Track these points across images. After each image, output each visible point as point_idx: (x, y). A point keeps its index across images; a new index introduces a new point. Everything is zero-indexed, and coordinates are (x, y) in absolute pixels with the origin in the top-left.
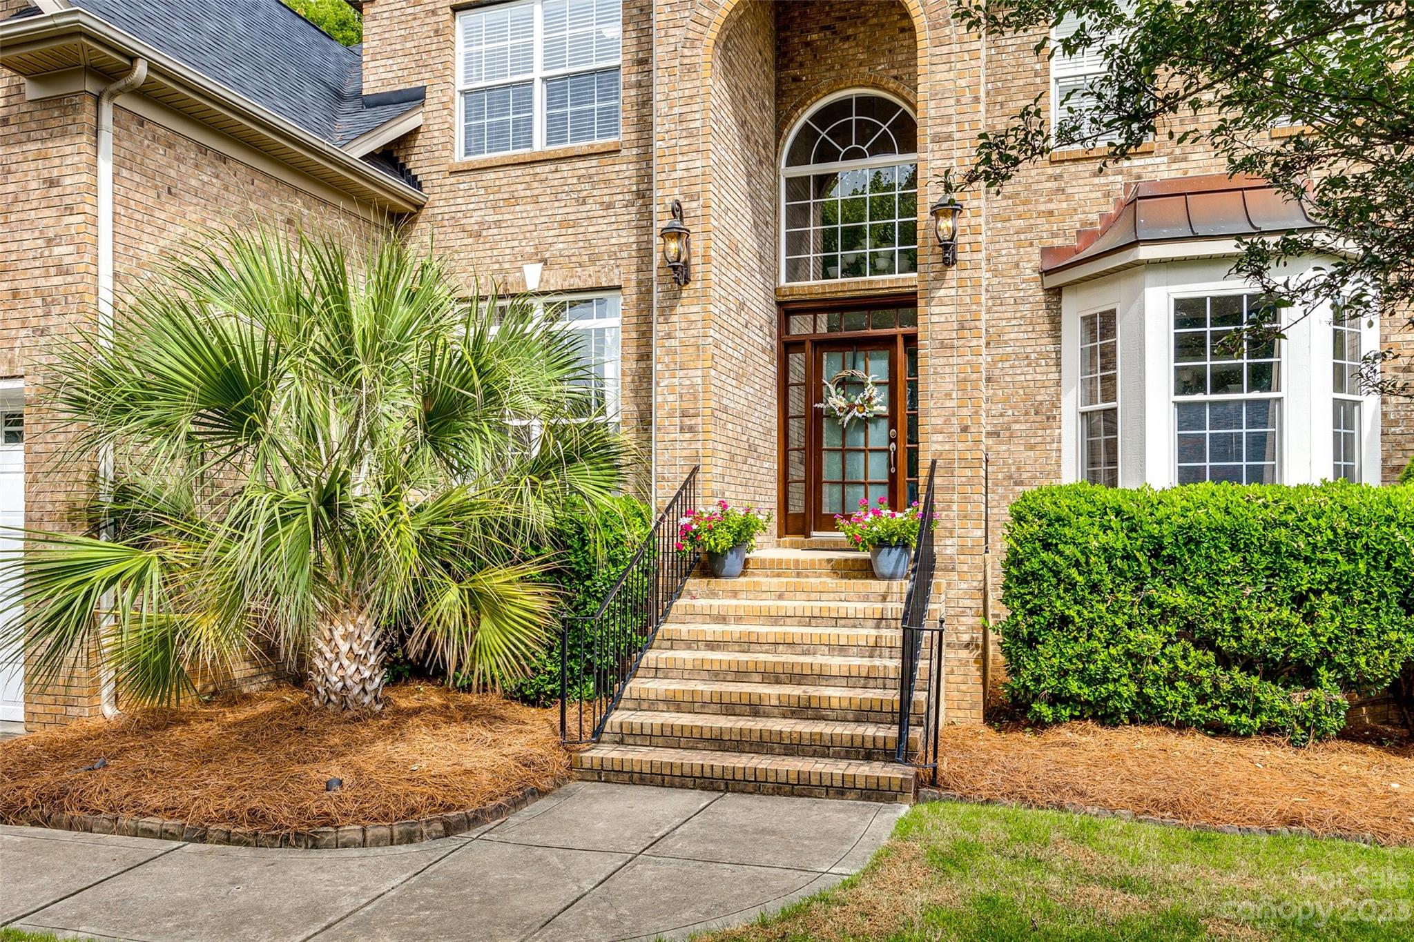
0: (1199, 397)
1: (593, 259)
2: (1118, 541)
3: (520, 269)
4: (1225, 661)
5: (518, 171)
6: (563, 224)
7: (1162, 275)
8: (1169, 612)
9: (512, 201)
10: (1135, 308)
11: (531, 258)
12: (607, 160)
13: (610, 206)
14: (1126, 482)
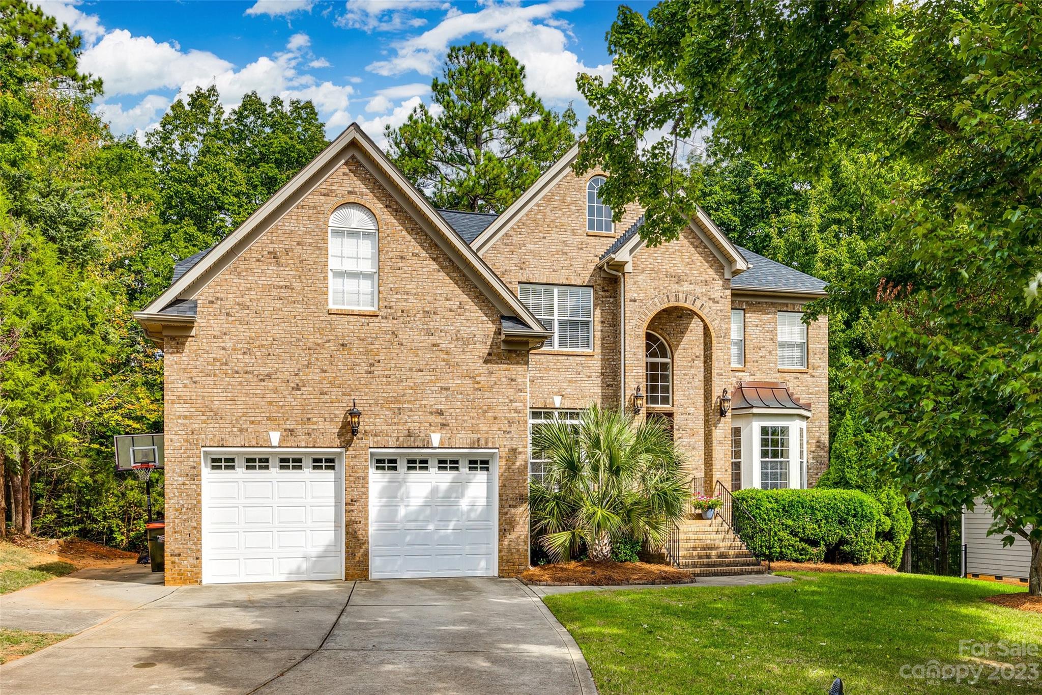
0: (767, 459)
1: (583, 397)
2: (775, 506)
3: (552, 398)
4: (802, 540)
5: (551, 357)
6: (570, 381)
7: (757, 418)
8: (787, 526)
9: (548, 369)
10: (748, 428)
11: (557, 394)
12: (588, 358)
13: (590, 377)
14: (744, 486)
